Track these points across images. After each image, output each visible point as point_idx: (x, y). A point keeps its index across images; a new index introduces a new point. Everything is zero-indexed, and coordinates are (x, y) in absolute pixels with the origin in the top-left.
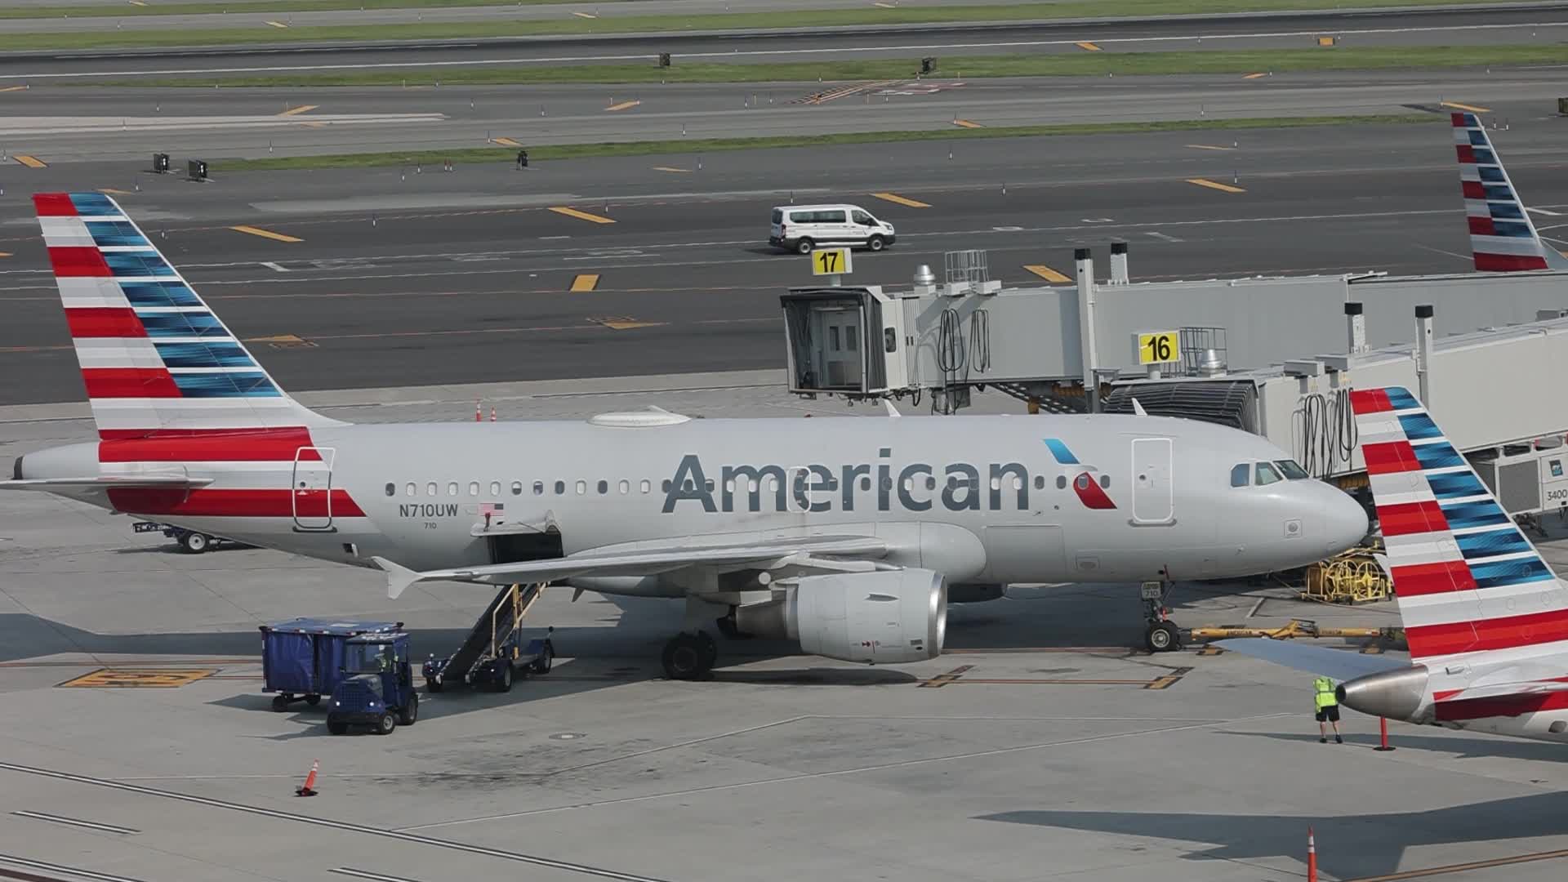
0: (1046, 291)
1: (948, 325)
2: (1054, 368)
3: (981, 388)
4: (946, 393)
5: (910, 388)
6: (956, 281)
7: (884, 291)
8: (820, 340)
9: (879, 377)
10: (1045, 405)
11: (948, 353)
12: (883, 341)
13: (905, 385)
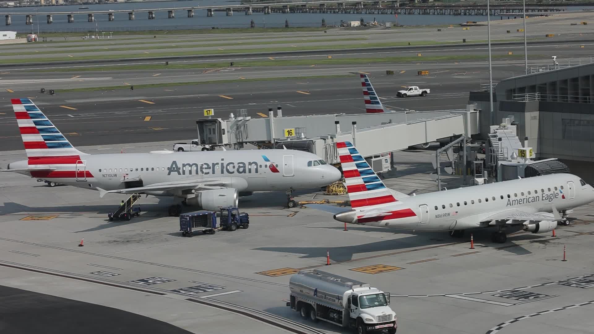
0: (261, 119)
1: (237, 129)
2: (264, 138)
3: (246, 143)
4: (237, 145)
6: (240, 117)
7: (222, 119)
8: (206, 132)
9: (221, 141)
10: (262, 147)
11: (238, 135)
12: (222, 132)
13: (228, 143)
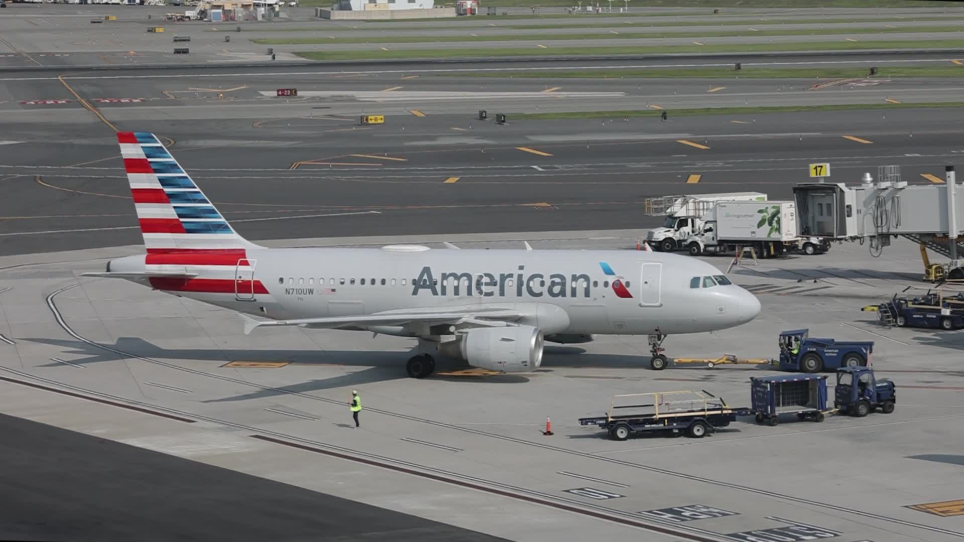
0: (930, 187)
1: (880, 204)
2: (934, 227)
3: (896, 236)
4: (877, 239)
5: (858, 236)
6: (884, 181)
7: (847, 186)
8: (813, 210)
9: (843, 230)
10: (929, 246)
11: (879, 219)
12: (845, 211)
13: (856, 234)
